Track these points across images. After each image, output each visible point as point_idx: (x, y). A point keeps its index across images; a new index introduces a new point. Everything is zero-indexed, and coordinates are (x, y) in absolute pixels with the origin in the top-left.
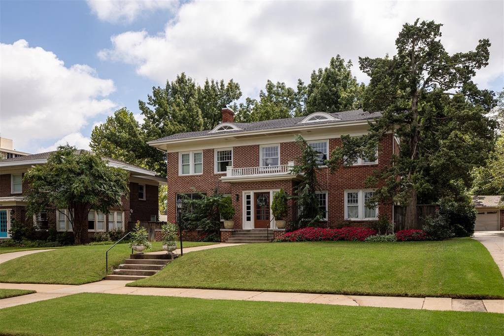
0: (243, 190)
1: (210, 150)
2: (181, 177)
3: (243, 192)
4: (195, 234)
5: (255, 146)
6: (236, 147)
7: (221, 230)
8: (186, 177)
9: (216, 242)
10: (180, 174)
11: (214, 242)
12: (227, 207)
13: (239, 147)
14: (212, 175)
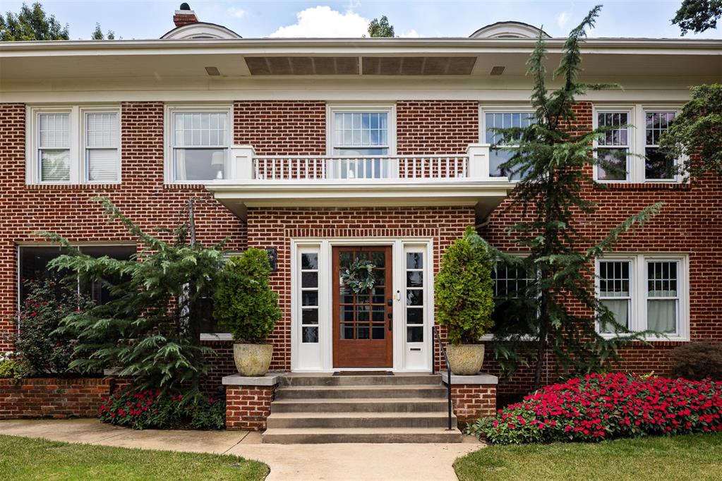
0: (295, 234)
1: (147, 105)
2: (34, 189)
3: (294, 242)
4: (97, 389)
5: (312, 103)
6: (244, 103)
7: (226, 381)
8: (56, 189)
9: (204, 428)
10: (32, 178)
11: (193, 428)
12: (253, 291)
13: (256, 103)
14: (157, 187)
